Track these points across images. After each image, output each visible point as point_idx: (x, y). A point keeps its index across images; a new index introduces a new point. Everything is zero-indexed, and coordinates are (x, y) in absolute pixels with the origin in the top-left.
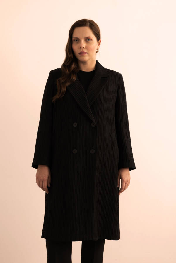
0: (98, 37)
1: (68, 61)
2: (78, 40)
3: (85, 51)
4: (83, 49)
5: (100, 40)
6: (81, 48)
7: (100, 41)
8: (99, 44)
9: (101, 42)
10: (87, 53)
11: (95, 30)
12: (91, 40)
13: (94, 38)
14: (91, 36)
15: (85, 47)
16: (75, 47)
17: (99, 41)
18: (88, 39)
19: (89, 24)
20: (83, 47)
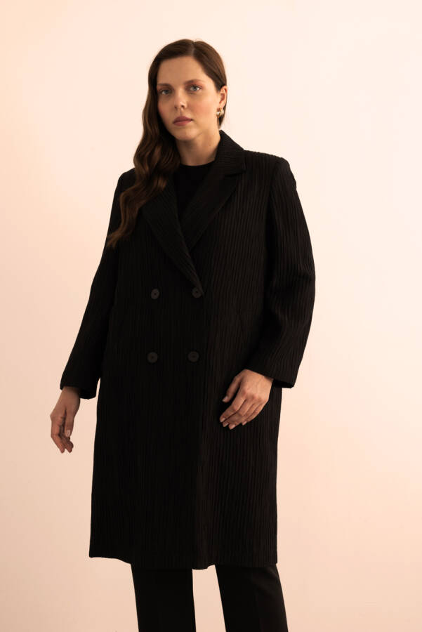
0: (220, 81)
1: (148, 142)
2: (170, 90)
3: (188, 115)
4: (182, 109)
5: (225, 87)
6: (176, 108)
7: (226, 90)
8: (223, 97)
9: (228, 91)
10: (192, 120)
11: (209, 65)
12: (201, 88)
13: (208, 84)
14: (199, 79)
15: (185, 105)
16: (165, 107)
17: (223, 91)
18: (192, 87)
19: (193, 50)
20: (183, 106)
